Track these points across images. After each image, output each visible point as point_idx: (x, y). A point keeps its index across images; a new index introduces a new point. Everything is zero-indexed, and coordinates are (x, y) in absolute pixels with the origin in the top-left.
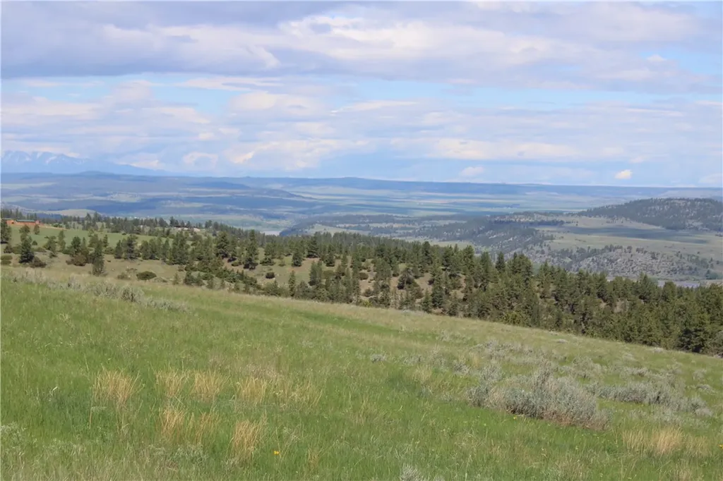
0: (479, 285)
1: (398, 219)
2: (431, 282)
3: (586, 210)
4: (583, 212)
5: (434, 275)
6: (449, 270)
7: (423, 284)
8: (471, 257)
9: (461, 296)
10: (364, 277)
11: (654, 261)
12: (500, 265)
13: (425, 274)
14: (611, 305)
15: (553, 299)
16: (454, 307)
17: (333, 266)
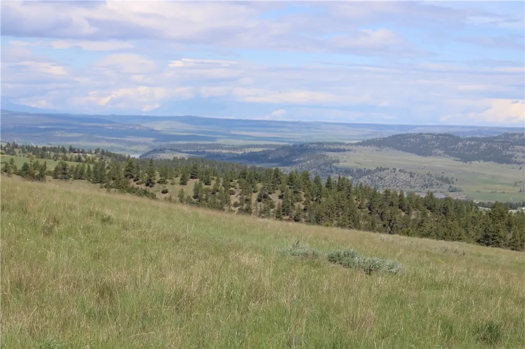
0: (315, 199)
1: (225, 146)
2: (281, 197)
3: (361, 141)
4: (359, 142)
5: (283, 192)
6: (293, 188)
7: (275, 198)
8: (308, 179)
9: (303, 207)
10: (232, 193)
11: (412, 178)
12: (329, 185)
13: (276, 191)
14: (408, 214)
15: (367, 209)
16: (298, 215)
17: (210, 185)
